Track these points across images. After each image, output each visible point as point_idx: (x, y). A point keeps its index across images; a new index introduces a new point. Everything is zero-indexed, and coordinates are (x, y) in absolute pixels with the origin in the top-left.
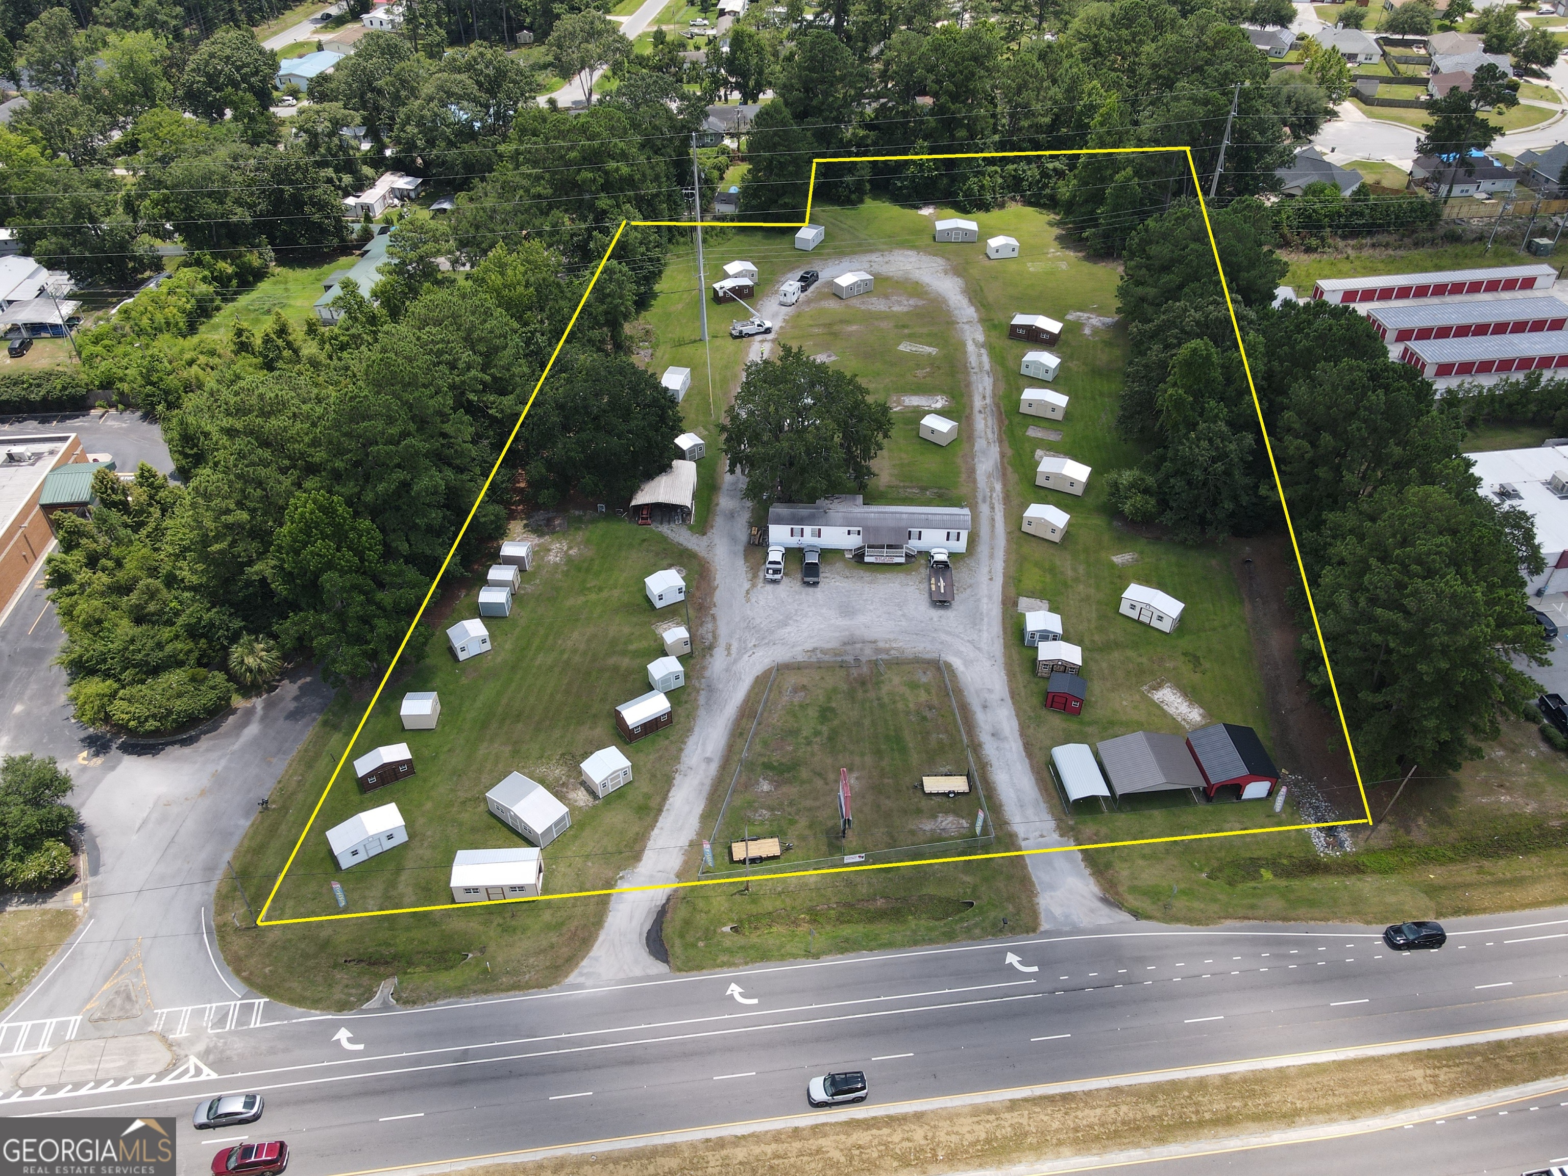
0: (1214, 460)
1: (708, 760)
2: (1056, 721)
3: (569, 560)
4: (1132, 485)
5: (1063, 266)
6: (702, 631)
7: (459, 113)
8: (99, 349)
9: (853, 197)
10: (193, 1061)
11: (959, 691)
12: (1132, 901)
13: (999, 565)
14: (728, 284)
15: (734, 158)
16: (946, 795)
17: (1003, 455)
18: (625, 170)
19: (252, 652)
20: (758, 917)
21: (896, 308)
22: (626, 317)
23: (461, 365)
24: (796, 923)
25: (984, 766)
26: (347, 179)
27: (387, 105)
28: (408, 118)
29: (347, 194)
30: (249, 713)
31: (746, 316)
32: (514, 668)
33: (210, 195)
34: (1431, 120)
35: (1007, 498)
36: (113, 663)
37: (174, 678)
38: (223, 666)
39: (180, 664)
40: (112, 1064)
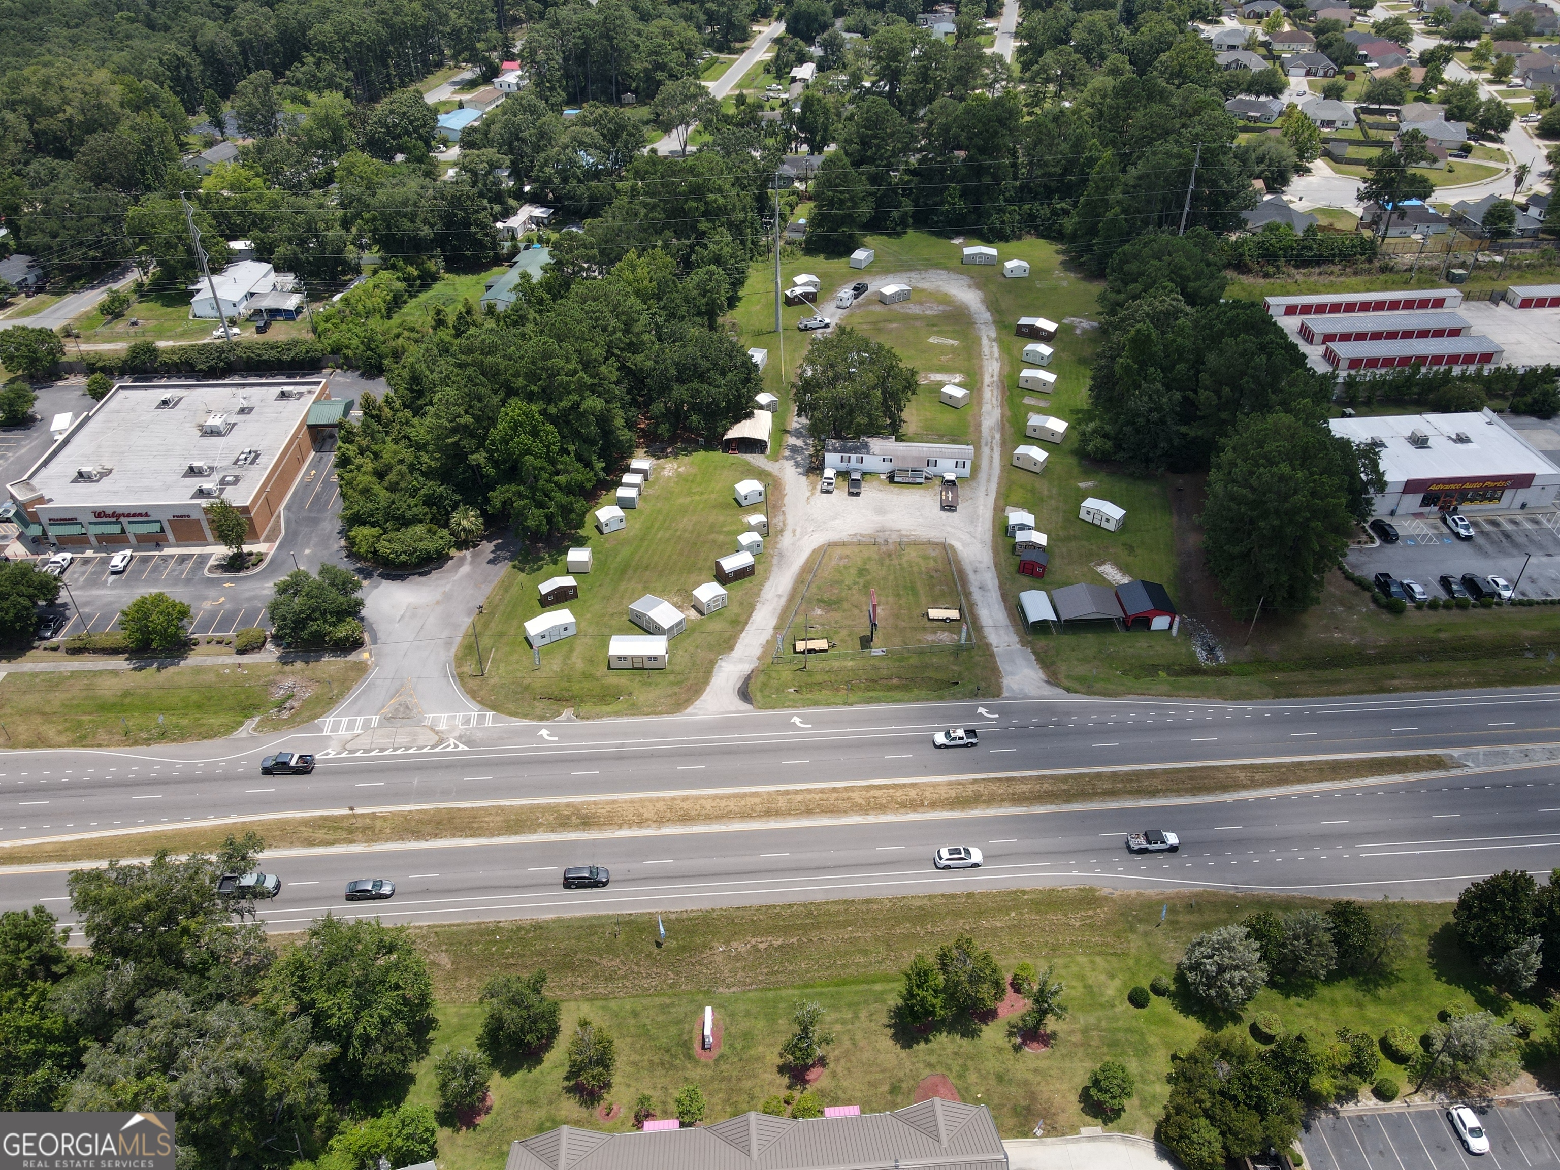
0: (1151, 410)
1: (780, 596)
2: (1025, 580)
3: (679, 475)
4: (1095, 431)
5: (1065, 284)
6: (775, 521)
7: (586, 159)
8: (329, 325)
9: (899, 229)
10: (452, 741)
11: (958, 562)
12: (1067, 683)
13: (994, 486)
14: (798, 291)
15: (802, 197)
16: (944, 620)
17: (1003, 415)
18: (721, 201)
19: (466, 517)
20: (812, 685)
21: (928, 312)
22: (721, 308)
23: (610, 329)
24: (838, 690)
25: (972, 606)
26: (497, 208)
27: (529, 151)
28: (546, 161)
29: (496, 220)
30: (462, 560)
31: (811, 313)
32: (642, 539)
33: (405, 216)
34: (1370, 175)
35: (1003, 443)
36: (379, 517)
37: (419, 529)
38: (446, 525)
39: (421, 521)
40: (402, 739)
